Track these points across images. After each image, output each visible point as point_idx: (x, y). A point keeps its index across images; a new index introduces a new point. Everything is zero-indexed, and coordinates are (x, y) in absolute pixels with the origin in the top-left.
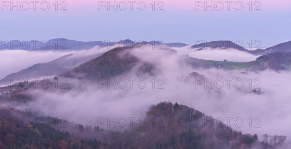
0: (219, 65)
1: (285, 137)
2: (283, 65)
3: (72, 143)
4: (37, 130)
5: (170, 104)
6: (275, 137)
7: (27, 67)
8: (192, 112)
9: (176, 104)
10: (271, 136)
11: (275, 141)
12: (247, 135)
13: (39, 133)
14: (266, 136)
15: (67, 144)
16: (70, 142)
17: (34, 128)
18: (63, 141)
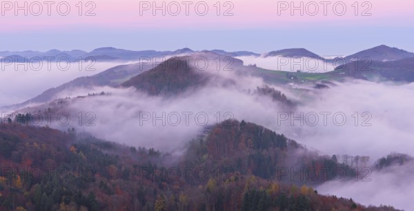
0: (292, 76)
1: (368, 158)
2: (365, 76)
3: (123, 168)
4: (81, 154)
5: (235, 123)
6: (357, 158)
7: (69, 81)
8: (261, 131)
9: (243, 121)
10: (352, 157)
11: (357, 162)
12: (324, 156)
13: (84, 157)
14: (346, 157)
15: (117, 169)
16: (120, 167)
17: (78, 152)
18: (113, 166)
